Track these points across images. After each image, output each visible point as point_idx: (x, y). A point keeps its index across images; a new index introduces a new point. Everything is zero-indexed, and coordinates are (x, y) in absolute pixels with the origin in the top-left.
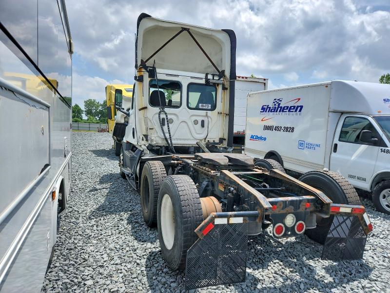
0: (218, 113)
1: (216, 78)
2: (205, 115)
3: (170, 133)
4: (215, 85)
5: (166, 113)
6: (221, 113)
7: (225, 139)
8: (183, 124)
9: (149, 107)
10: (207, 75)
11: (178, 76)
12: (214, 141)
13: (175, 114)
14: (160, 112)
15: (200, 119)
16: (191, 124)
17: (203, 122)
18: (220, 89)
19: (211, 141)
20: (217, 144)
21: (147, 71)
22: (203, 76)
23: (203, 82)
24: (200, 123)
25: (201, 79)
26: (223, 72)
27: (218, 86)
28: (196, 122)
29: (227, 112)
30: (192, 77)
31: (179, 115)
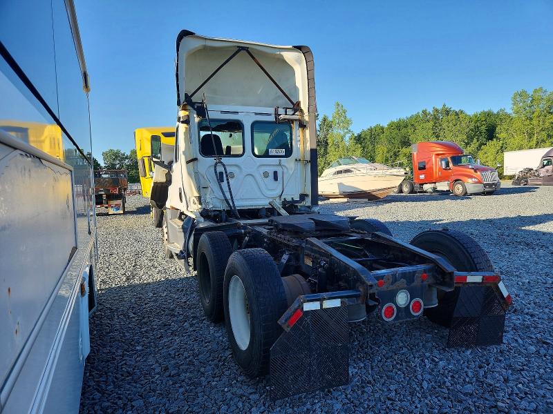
0: (296, 160)
1: (290, 112)
2: (278, 163)
3: (230, 192)
4: (290, 122)
5: (224, 165)
6: (300, 160)
7: (307, 195)
8: (250, 178)
9: (200, 157)
10: (276, 110)
11: (237, 113)
13: (236, 166)
14: (216, 164)
15: (271, 170)
16: (259, 177)
17: (275, 173)
18: (295, 126)
19: (289, 199)
20: (297, 202)
21: (195, 109)
22: (272, 111)
23: (272, 118)
24: (271, 175)
25: (270, 115)
26: (298, 103)
27: (293, 123)
28: (266, 175)
29: (309, 159)
30: (256, 114)
31: (242, 167)
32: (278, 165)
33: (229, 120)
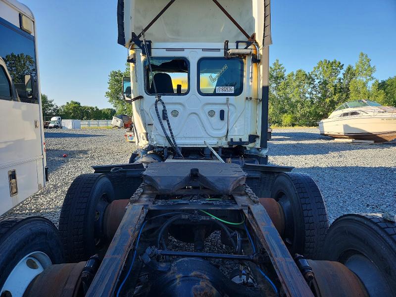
0: (247, 98)
1: (242, 46)
2: (225, 102)
3: (170, 130)
4: (241, 57)
5: (163, 103)
6: (251, 99)
7: (258, 137)
8: (194, 117)
9: (145, 95)
10: (227, 43)
11: (182, 50)
12: (240, 139)
13: (180, 104)
14: (157, 102)
15: (217, 109)
16: (204, 117)
17: (222, 112)
18: (247, 61)
19: (236, 139)
20: (247, 143)
21: (141, 48)
22: (221, 46)
23: (221, 54)
24: (218, 115)
25: (219, 50)
26: (254, 36)
27: (245, 58)
28: (211, 113)
29: (260, 97)
30: (204, 50)
31: (186, 105)
32: (225, 104)
33: (174, 57)
